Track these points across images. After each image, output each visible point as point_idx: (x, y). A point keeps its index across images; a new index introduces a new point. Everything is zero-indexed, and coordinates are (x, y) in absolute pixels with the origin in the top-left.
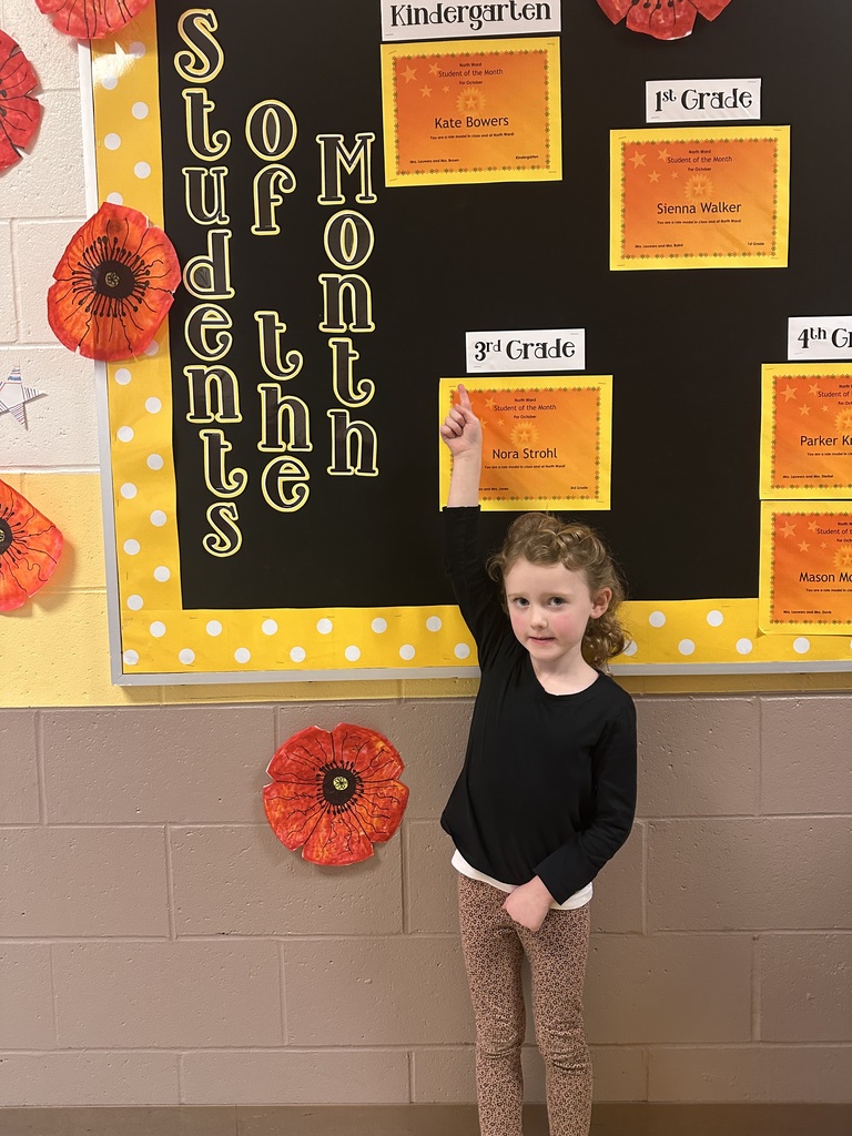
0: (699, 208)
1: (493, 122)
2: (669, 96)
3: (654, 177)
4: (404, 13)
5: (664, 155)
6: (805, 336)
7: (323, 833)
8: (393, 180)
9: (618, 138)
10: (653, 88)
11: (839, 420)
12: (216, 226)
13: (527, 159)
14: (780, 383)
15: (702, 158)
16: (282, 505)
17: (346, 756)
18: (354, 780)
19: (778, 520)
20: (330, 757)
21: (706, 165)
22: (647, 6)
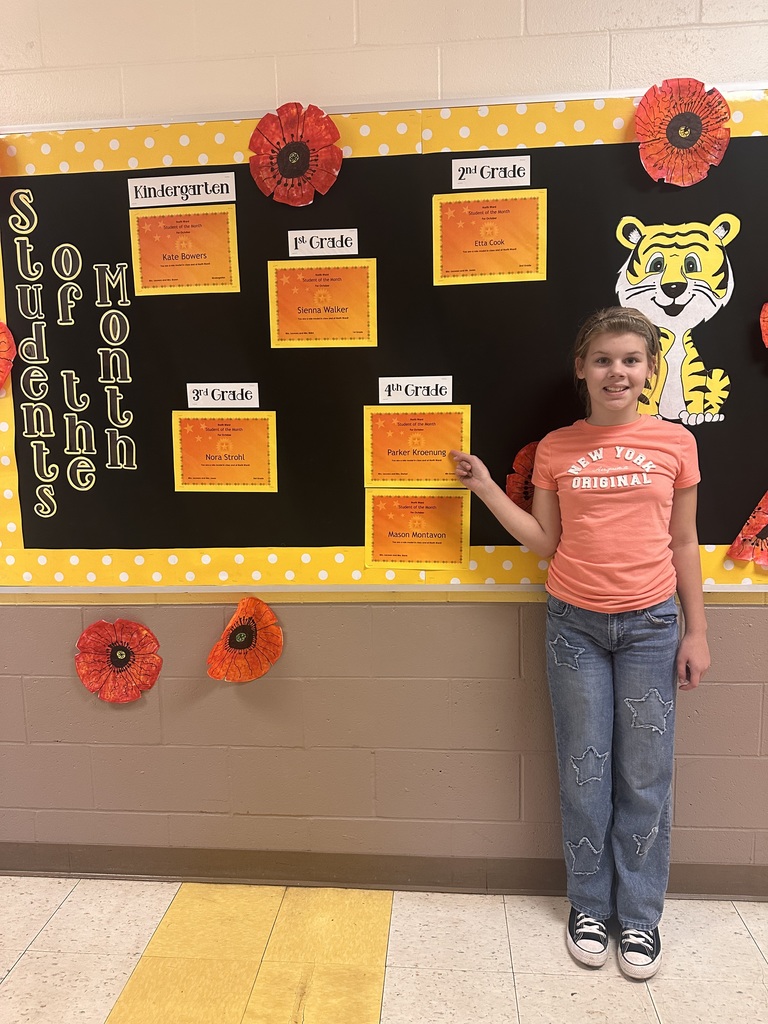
0: (323, 310)
1: (197, 256)
2: (303, 240)
3: (295, 290)
4: (142, 191)
5: (300, 277)
6: (389, 389)
7: (111, 684)
8: (139, 292)
9: (273, 266)
10: (292, 235)
11: (410, 440)
12: (36, 320)
13: (219, 279)
14: (374, 417)
15: (323, 279)
16: (80, 486)
17: (124, 638)
18: (129, 653)
19: (376, 499)
20: (114, 639)
21: (326, 283)
22: (286, 185)
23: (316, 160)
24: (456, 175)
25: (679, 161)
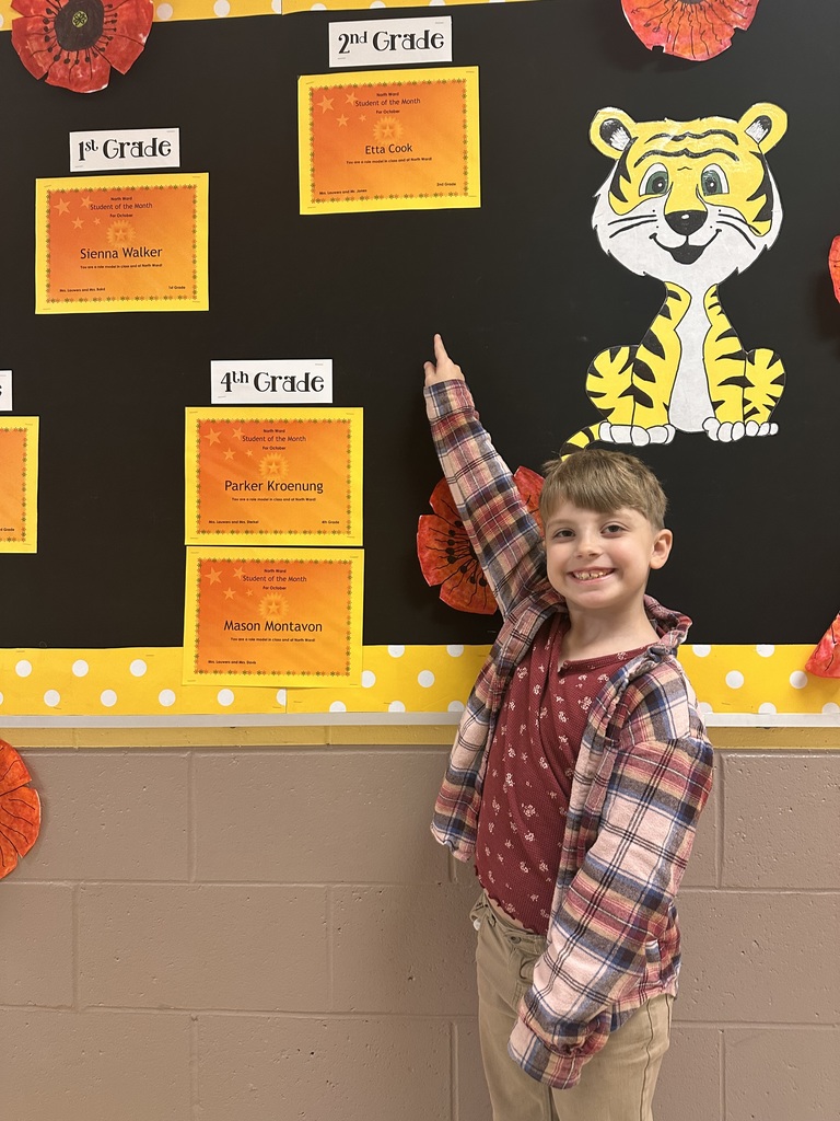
0: (121, 254)
2: (92, 146)
3: (78, 223)
5: (86, 202)
6: (228, 380)
9: (44, 187)
10: (76, 138)
11: (263, 466)
14: (203, 427)
15: (122, 205)
19: (205, 566)
21: (128, 211)
22: (67, 61)
23: (113, 22)
24: (334, 45)
25: (684, 21)
